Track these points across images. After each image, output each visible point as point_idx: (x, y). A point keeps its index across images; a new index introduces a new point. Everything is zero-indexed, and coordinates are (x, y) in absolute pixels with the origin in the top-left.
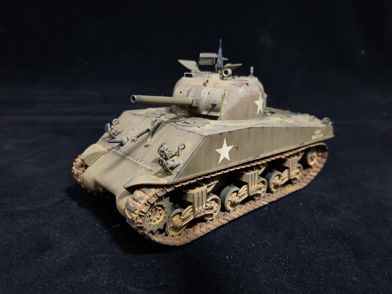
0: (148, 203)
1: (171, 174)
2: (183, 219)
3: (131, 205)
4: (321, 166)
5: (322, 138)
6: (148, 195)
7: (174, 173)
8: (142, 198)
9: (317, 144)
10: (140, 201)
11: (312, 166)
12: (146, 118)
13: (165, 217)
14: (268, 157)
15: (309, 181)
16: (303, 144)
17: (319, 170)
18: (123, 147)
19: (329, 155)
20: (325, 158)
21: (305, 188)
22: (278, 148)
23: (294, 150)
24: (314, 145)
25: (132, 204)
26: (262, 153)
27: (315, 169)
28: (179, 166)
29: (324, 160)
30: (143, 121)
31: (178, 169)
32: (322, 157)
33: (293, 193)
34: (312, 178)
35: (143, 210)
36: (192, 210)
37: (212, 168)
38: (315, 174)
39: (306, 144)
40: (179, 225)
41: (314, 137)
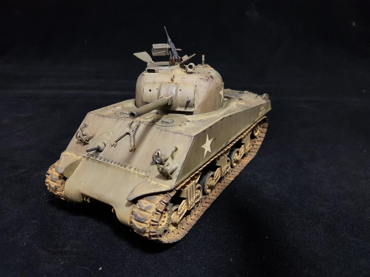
0: (157, 211)
1: (171, 179)
2: (180, 215)
3: (139, 216)
4: (264, 135)
5: (265, 112)
6: (154, 203)
7: (174, 177)
8: (150, 207)
9: (262, 119)
10: (148, 211)
11: (257, 137)
12: (118, 120)
13: (169, 218)
14: (233, 141)
15: (257, 151)
16: (254, 121)
17: (262, 139)
18: (102, 153)
19: (269, 125)
20: (265, 128)
21: (256, 157)
22: (239, 131)
23: (249, 128)
24: (260, 120)
25: (140, 214)
26: (230, 138)
27: (259, 139)
28: (177, 170)
29: (265, 130)
30: (116, 123)
31: (177, 173)
32: (263, 127)
33: (249, 164)
34: (259, 147)
35: (154, 219)
36: (185, 204)
37: (200, 163)
38: (260, 143)
39: (256, 120)
40: (178, 220)
41: (260, 114)
